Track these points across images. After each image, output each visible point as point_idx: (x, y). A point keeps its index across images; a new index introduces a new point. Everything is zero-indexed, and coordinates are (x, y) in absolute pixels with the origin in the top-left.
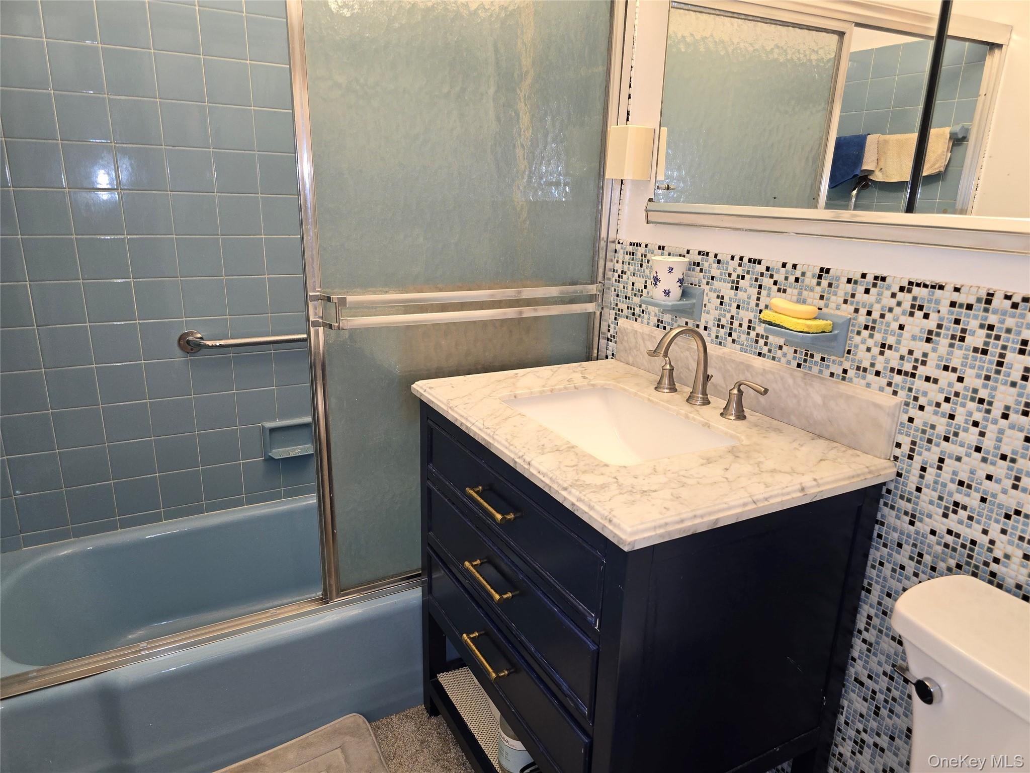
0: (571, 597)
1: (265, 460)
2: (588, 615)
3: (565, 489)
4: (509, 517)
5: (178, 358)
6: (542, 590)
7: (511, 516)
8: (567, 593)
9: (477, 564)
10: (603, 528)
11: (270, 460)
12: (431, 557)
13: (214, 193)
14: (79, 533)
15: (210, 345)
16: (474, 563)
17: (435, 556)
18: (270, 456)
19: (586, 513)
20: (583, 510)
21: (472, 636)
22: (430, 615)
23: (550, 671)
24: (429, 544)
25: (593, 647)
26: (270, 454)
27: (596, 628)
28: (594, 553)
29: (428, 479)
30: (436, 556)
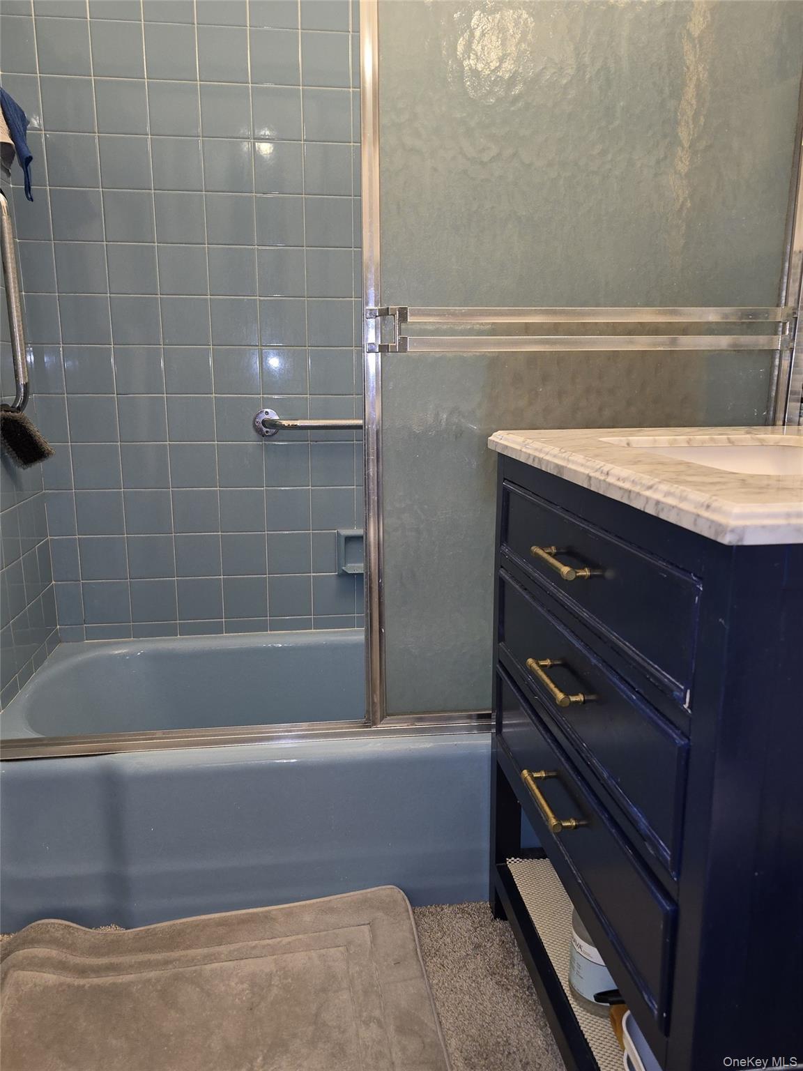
0: (656, 669)
1: (339, 576)
2: (675, 688)
3: (650, 488)
4: (581, 573)
5: (252, 442)
6: (619, 675)
7: (586, 573)
8: (649, 664)
9: (546, 666)
10: (695, 520)
11: (344, 575)
12: (501, 679)
13: (303, 247)
14: (140, 633)
15: (286, 425)
16: (542, 663)
17: (506, 678)
18: (343, 570)
19: (673, 507)
20: (671, 506)
21: (536, 775)
22: (499, 768)
23: (625, 803)
24: (500, 661)
25: (681, 742)
26: (343, 568)
27: (686, 706)
28: (688, 579)
29: (502, 567)
30: (508, 678)
